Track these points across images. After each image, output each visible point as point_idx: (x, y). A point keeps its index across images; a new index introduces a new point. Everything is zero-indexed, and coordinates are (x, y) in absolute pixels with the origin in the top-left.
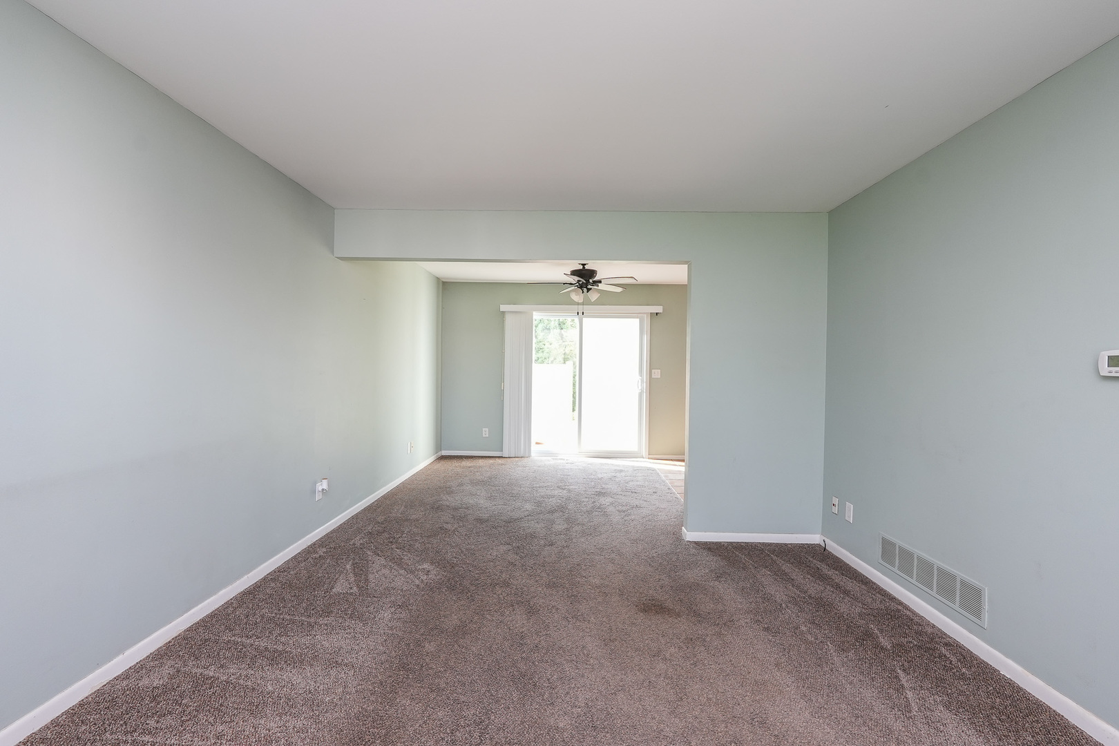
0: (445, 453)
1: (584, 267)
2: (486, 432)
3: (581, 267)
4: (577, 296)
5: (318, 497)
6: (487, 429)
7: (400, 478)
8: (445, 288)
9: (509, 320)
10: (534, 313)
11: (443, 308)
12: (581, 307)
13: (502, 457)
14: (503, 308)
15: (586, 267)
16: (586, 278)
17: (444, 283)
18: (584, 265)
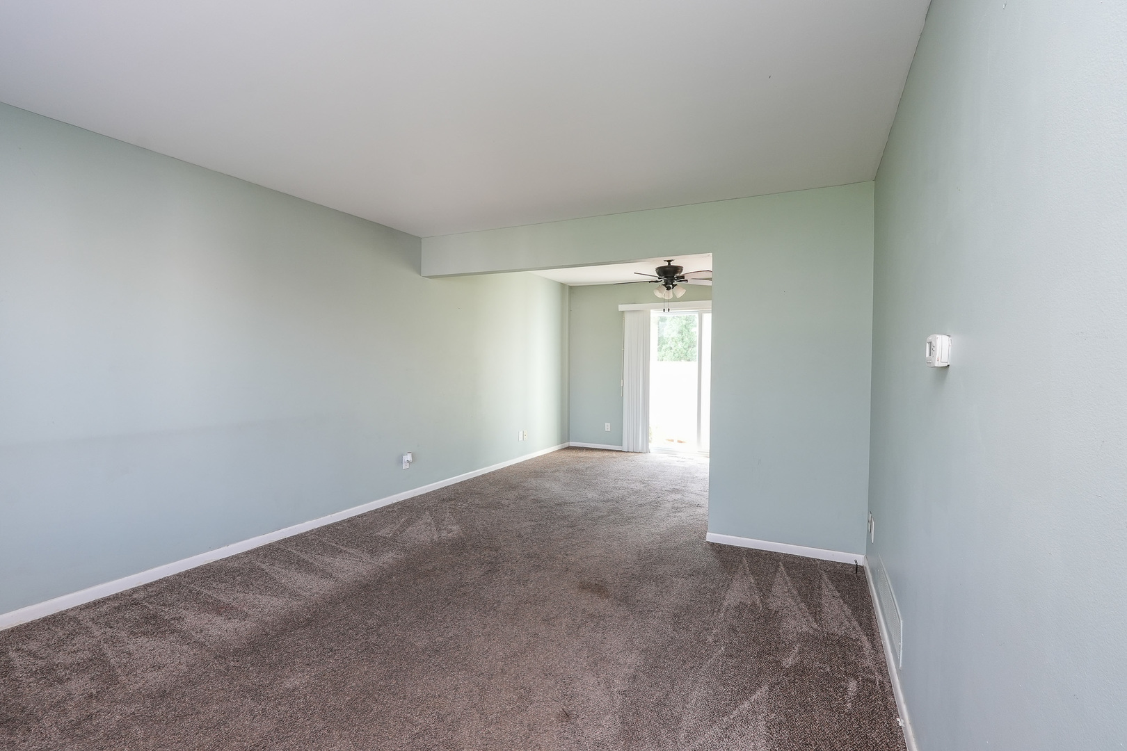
0: (572, 444)
1: (669, 264)
2: (608, 427)
3: (667, 264)
4: (661, 293)
5: (405, 466)
6: (609, 424)
7: (509, 461)
8: (570, 292)
9: (628, 319)
10: (652, 311)
11: (570, 311)
12: (667, 304)
13: (621, 451)
14: (621, 308)
15: (672, 264)
16: (670, 275)
17: (571, 288)
18: (669, 261)
